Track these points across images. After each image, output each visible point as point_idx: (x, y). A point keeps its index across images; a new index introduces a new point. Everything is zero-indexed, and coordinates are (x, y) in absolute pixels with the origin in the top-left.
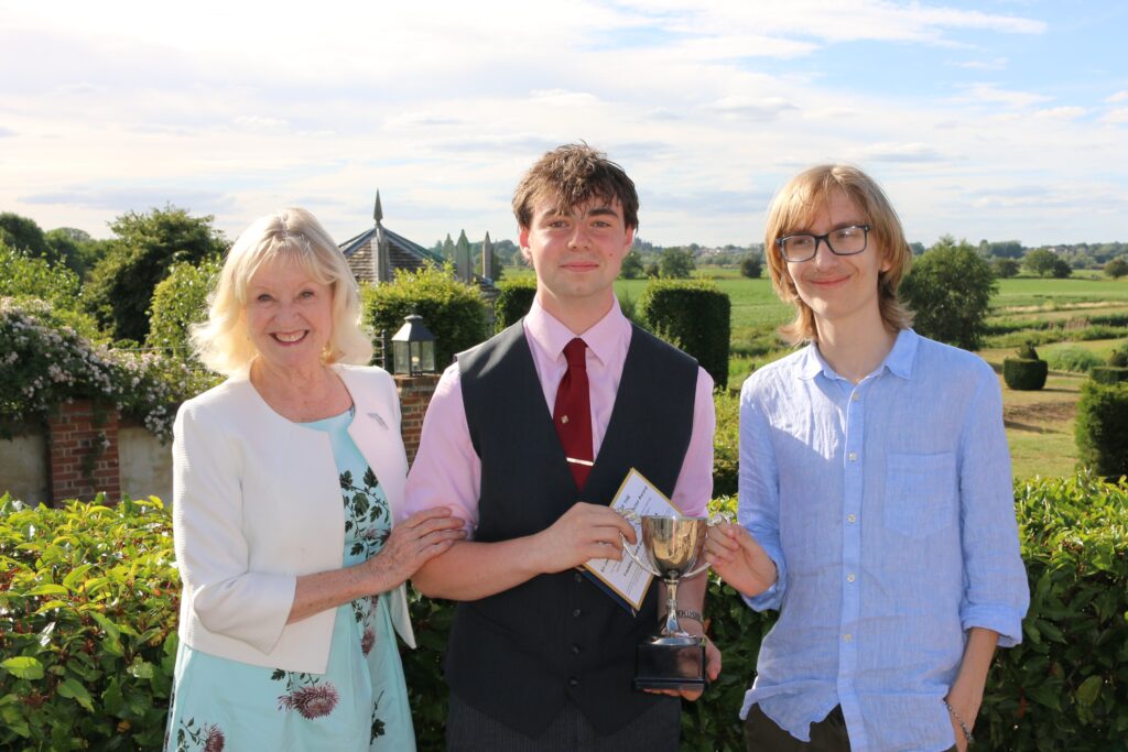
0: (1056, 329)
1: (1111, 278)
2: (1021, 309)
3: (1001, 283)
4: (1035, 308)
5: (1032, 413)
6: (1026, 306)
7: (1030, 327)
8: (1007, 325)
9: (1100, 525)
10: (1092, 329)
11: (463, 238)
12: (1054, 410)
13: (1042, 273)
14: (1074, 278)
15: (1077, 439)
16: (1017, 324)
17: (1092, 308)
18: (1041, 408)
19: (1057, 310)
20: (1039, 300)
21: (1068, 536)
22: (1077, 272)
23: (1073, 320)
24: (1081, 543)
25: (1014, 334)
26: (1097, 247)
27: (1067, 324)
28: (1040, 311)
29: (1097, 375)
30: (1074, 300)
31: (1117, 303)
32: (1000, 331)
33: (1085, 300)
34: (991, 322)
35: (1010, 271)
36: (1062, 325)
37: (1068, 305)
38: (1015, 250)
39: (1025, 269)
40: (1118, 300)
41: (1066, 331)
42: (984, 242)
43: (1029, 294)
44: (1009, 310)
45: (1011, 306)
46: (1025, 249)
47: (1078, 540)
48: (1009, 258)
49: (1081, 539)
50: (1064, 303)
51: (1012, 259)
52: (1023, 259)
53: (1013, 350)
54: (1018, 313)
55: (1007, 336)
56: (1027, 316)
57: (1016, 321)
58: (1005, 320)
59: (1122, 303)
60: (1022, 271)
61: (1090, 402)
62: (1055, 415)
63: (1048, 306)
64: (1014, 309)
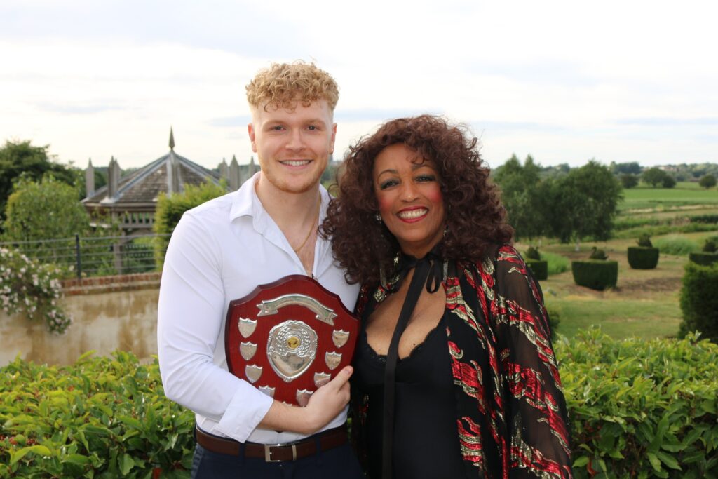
0: (665, 225)
1: (704, 188)
2: (640, 211)
3: (626, 193)
4: (650, 210)
5: (648, 286)
6: (644, 208)
7: (646, 223)
8: (630, 222)
9: (705, 377)
10: (692, 225)
11: (234, 161)
12: (664, 283)
13: (654, 185)
14: (678, 188)
15: (681, 305)
16: (637, 222)
17: (690, 210)
18: (655, 282)
19: (665, 211)
20: (653, 204)
21: (682, 386)
22: (679, 184)
23: (677, 219)
24: (692, 393)
25: (636, 229)
26: (694, 166)
27: (673, 222)
28: (654, 212)
29: (694, 258)
30: (678, 204)
31: (708, 206)
32: (625, 226)
33: (685, 203)
34: (618, 220)
35: (631, 183)
36: (669, 222)
37: (674, 208)
38: (634, 168)
39: (643, 181)
40: (710, 204)
41: (673, 226)
42: (614, 162)
43: (645, 200)
44: (631, 211)
45: (633, 209)
46: (642, 167)
47: (689, 390)
48: (630, 174)
49: (692, 389)
50: (671, 206)
51: (633, 175)
52: (640, 175)
53: (634, 240)
54: (638, 214)
55: (630, 230)
56: (644, 216)
57: (637, 219)
58: (628, 219)
59: (712, 206)
60: (641, 183)
61: (690, 278)
62: (665, 287)
63: (660, 208)
64: (635, 211)
